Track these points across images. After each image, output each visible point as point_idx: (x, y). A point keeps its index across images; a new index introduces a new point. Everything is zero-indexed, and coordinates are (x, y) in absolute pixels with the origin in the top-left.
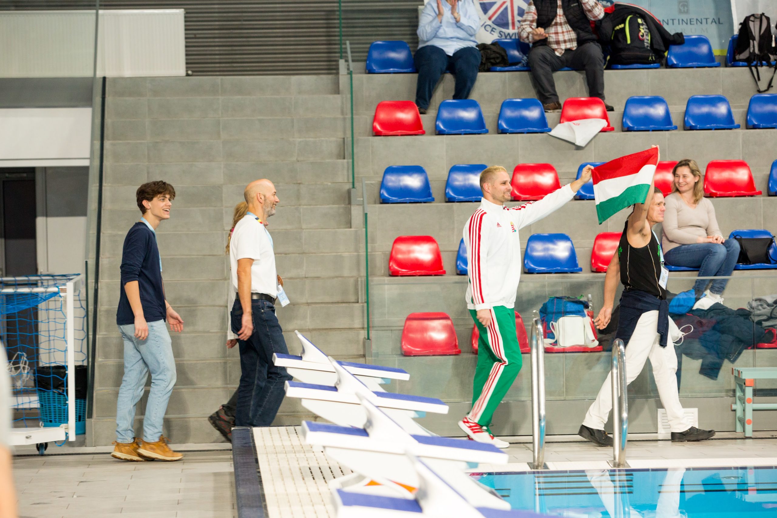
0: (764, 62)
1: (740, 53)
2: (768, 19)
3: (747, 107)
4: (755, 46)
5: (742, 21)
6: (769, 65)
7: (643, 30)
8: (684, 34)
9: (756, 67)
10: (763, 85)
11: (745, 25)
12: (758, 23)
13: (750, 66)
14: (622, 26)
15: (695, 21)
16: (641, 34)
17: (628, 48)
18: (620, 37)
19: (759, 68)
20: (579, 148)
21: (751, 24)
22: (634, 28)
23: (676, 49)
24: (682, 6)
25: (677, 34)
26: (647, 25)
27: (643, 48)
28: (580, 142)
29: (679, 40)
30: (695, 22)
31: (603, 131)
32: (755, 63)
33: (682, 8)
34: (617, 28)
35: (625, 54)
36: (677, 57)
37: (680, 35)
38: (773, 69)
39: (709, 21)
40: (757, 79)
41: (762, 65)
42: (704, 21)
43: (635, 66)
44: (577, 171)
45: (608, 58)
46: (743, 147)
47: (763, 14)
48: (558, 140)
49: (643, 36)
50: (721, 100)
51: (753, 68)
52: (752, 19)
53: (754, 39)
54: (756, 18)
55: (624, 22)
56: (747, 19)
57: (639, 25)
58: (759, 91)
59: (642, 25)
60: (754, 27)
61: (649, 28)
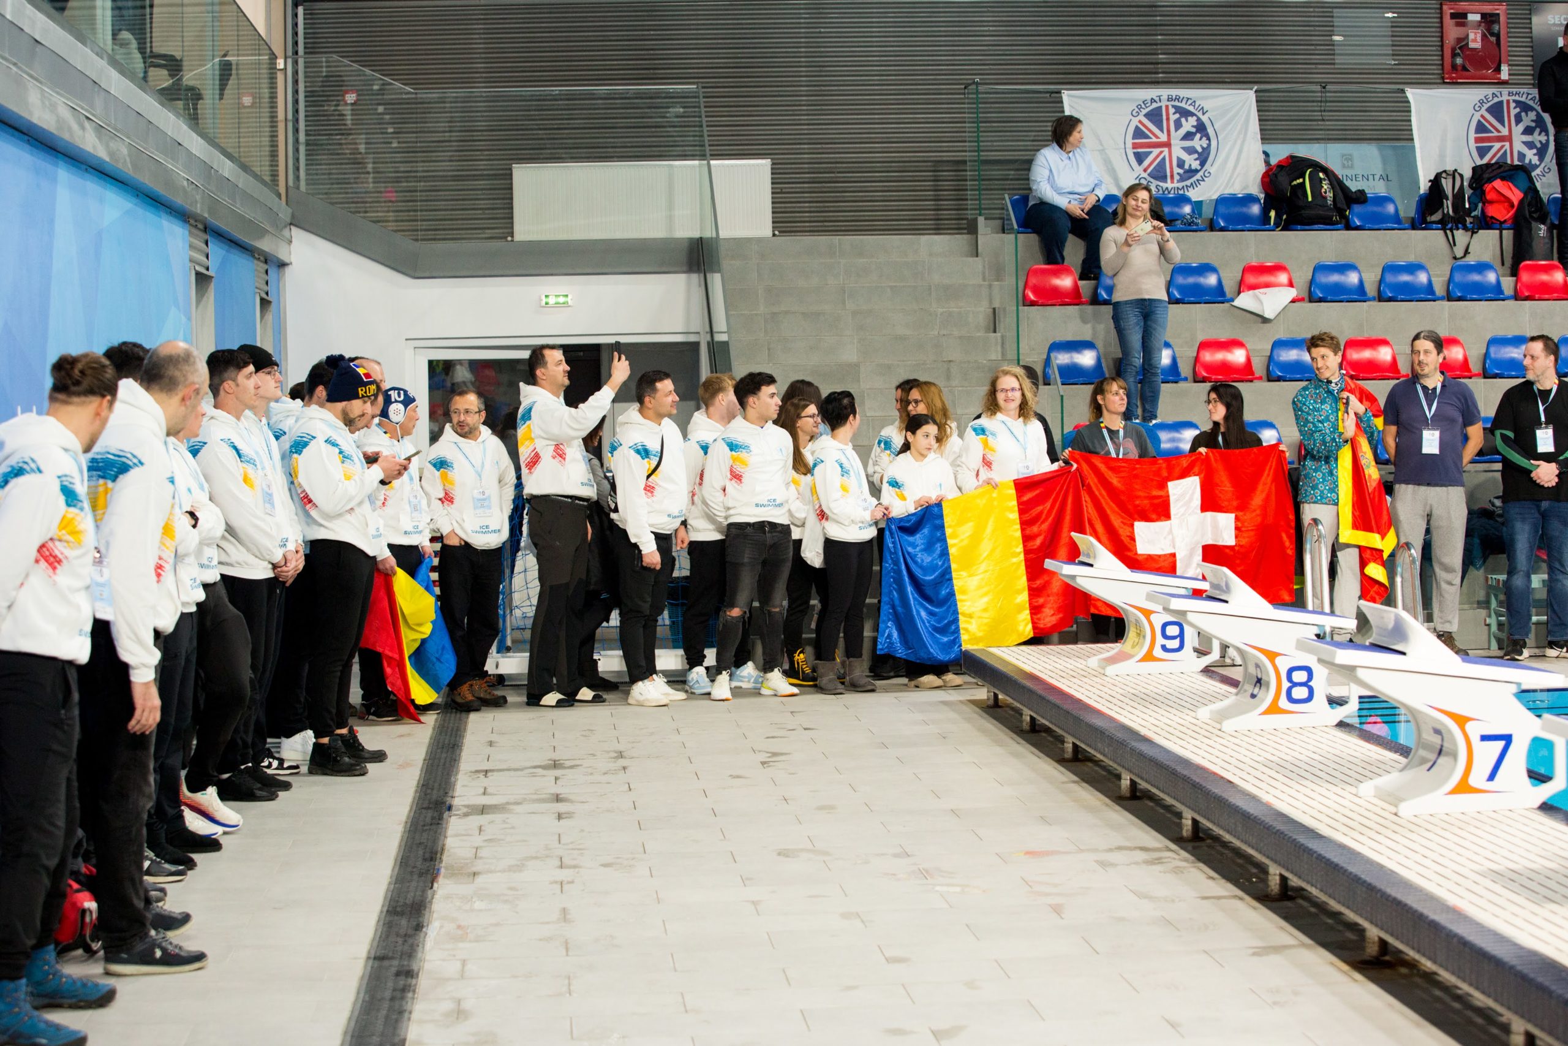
0: (1460, 226)
1: (1431, 214)
2: (1461, 176)
3: (1448, 276)
4: (1448, 206)
5: (1432, 178)
6: (1465, 228)
7: (1325, 186)
8: (1367, 191)
9: (1451, 230)
10: (1459, 252)
11: (1436, 183)
12: (1450, 181)
13: (1444, 229)
14: (1301, 180)
15: (1360, 176)
16: (1323, 190)
17: (1309, 206)
18: (1300, 193)
19: (1455, 232)
20: (1265, 320)
21: (1443, 181)
22: (1316, 184)
23: (1357, 208)
24: (1346, 159)
25: (1359, 191)
26: (1329, 180)
27: (1324, 206)
28: (1269, 314)
29: (1360, 198)
30: (1361, 179)
31: (1293, 301)
32: (1450, 226)
33: (1346, 162)
34: (1295, 183)
35: (1306, 213)
36: (1360, 218)
37: (1362, 192)
38: (1469, 233)
39: (1377, 177)
40: (1452, 244)
41: (1458, 229)
42: (1371, 178)
43: (1316, 227)
44: (1270, 347)
45: (1285, 217)
46: (1449, 322)
47: (1456, 170)
48: (1241, 311)
49: (1325, 192)
50: (1420, 267)
51: (1448, 232)
52: (1444, 175)
53: (1447, 199)
54: (1448, 174)
55: (1303, 176)
56: (1438, 176)
57: (1321, 180)
58: (1455, 258)
59: (1325, 180)
60: (1447, 185)
61: (1331, 184)
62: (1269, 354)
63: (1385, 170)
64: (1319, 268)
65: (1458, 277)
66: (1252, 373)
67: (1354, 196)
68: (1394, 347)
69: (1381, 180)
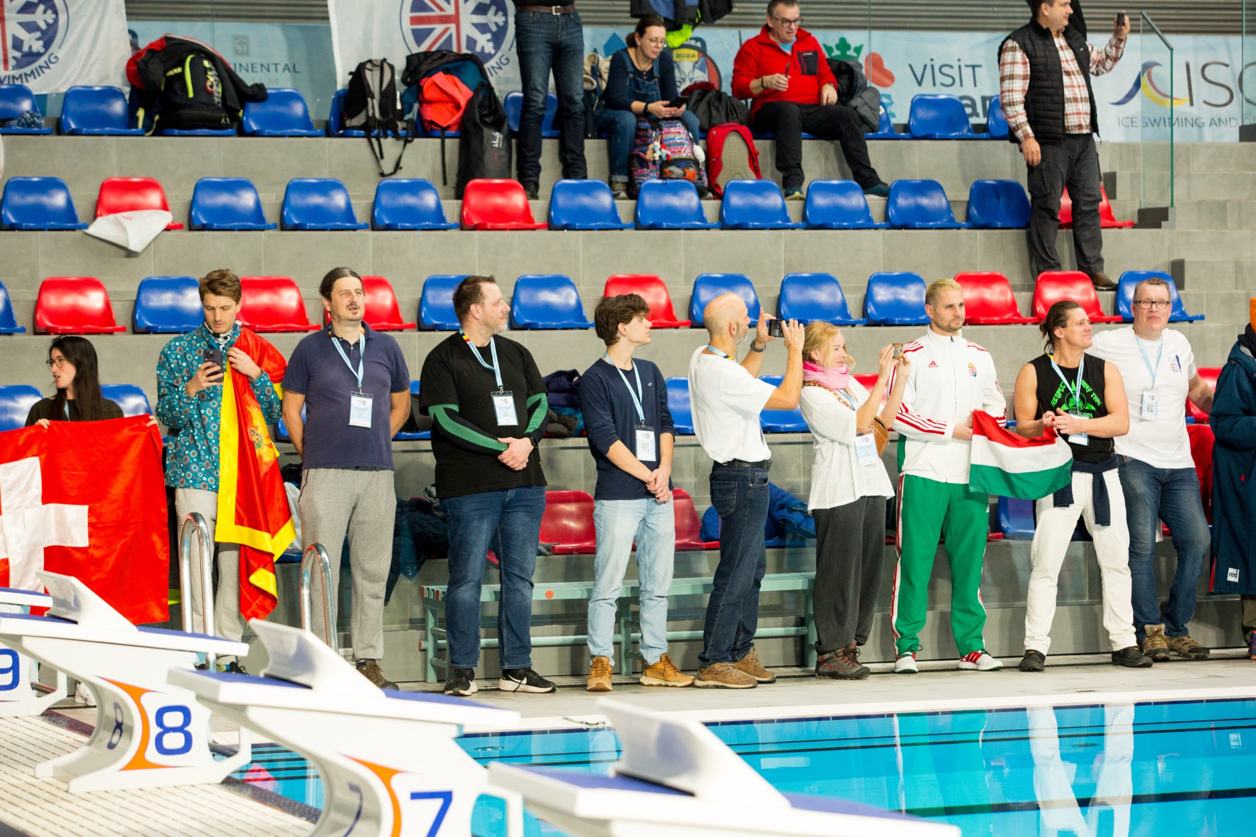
0: (389, 132)
1: (352, 117)
2: (392, 67)
3: (373, 198)
4: (374, 107)
5: (353, 69)
6: (396, 136)
7: (212, 78)
8: (266, 86)
9: (378, 138)
10: (388, 167)
11: (358, 75)
12: (377, 73)
13: (368, 136)
14: (179, 70)
15: (259, 66)
16: (209, 84)
17: (190, 103)
18: (177, 86)
19: (382, 140)
20: (130, 254)
21: (368, 74)
22: (199, 75)
23: (254, 108)
24: (239, 43)
25: (256, 85)
26: (217, 70)
27: (211, 104)
28: (135, 245)
29: (258, 94)
30: (259, 69)
31: (168, 229)
32: (376, 132)
33: (239, 48)
34: (171, 73)
35: (186, 113)
36: (257, 121)
37: (260, 87)
38: (402, 142)
39: (281, 67)
40: (379, 156)
41: (386, 136)
42: (272, 68)
43: (199, 131)
44: (136, 289)
45: (157, 118)
46: (373, 257)
47: (385, 60)
48: (98, 241)
49: (212, 86)
50: (336, 186)
51: (374, 140)
52: (369, 66)
53: (373, 97)
54: (374, 65)
55: (182, 64)
56: (361, 68)
57: (206, 70)
58: (382, 175)
59: (210, 69)
60: (372, 79)
61: (219, 75)
62: (134, 298)
63: (291, 57)
64: (203, 186)
65: (385, 200)
66: (113, 323)
67: (250, 92)
68: (301, 290)
69: (287, 72)
